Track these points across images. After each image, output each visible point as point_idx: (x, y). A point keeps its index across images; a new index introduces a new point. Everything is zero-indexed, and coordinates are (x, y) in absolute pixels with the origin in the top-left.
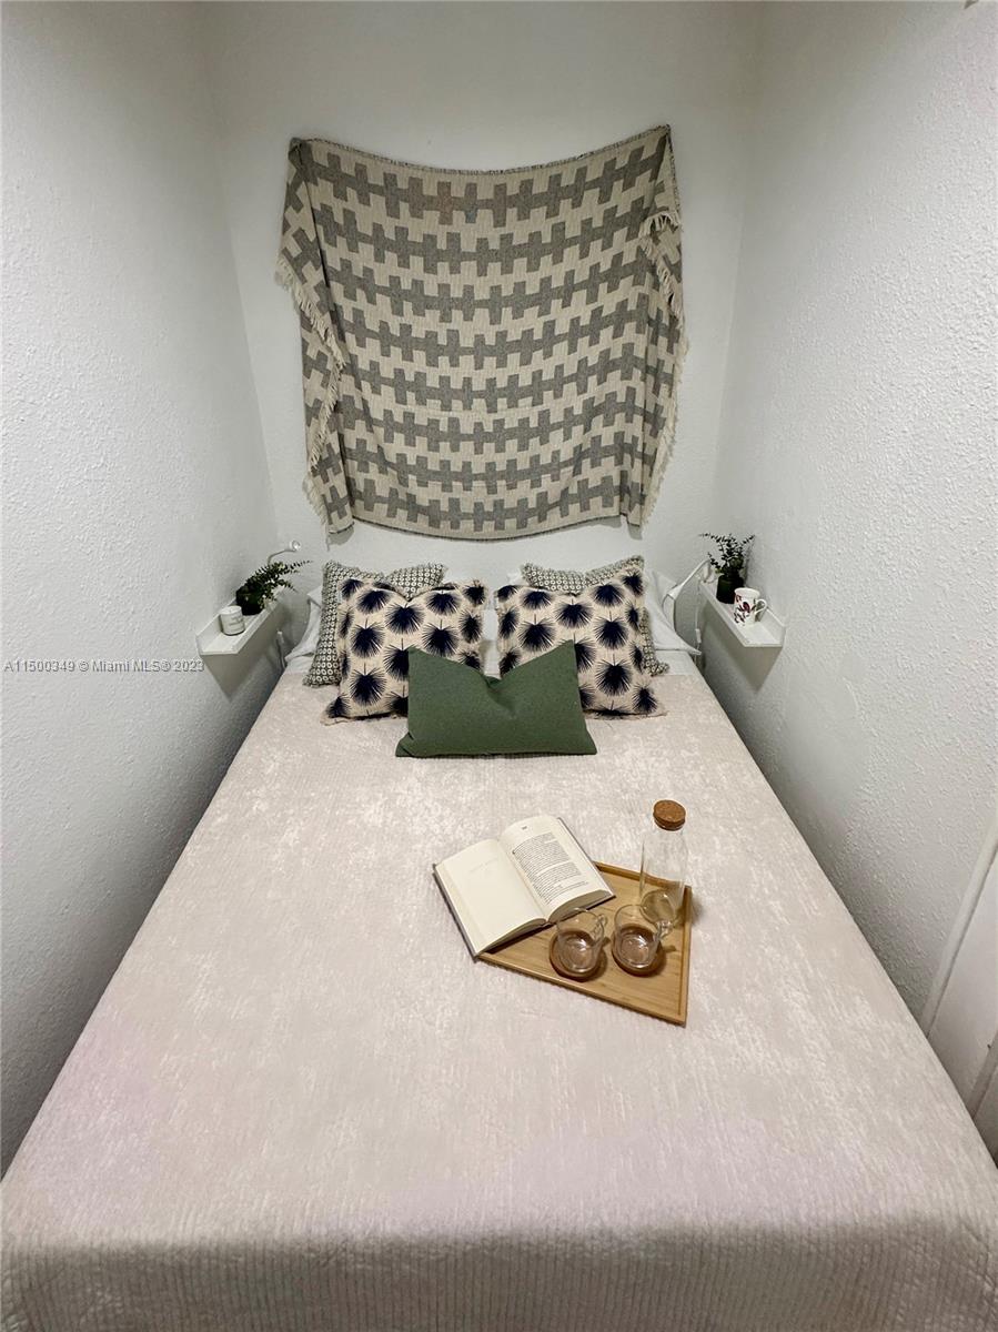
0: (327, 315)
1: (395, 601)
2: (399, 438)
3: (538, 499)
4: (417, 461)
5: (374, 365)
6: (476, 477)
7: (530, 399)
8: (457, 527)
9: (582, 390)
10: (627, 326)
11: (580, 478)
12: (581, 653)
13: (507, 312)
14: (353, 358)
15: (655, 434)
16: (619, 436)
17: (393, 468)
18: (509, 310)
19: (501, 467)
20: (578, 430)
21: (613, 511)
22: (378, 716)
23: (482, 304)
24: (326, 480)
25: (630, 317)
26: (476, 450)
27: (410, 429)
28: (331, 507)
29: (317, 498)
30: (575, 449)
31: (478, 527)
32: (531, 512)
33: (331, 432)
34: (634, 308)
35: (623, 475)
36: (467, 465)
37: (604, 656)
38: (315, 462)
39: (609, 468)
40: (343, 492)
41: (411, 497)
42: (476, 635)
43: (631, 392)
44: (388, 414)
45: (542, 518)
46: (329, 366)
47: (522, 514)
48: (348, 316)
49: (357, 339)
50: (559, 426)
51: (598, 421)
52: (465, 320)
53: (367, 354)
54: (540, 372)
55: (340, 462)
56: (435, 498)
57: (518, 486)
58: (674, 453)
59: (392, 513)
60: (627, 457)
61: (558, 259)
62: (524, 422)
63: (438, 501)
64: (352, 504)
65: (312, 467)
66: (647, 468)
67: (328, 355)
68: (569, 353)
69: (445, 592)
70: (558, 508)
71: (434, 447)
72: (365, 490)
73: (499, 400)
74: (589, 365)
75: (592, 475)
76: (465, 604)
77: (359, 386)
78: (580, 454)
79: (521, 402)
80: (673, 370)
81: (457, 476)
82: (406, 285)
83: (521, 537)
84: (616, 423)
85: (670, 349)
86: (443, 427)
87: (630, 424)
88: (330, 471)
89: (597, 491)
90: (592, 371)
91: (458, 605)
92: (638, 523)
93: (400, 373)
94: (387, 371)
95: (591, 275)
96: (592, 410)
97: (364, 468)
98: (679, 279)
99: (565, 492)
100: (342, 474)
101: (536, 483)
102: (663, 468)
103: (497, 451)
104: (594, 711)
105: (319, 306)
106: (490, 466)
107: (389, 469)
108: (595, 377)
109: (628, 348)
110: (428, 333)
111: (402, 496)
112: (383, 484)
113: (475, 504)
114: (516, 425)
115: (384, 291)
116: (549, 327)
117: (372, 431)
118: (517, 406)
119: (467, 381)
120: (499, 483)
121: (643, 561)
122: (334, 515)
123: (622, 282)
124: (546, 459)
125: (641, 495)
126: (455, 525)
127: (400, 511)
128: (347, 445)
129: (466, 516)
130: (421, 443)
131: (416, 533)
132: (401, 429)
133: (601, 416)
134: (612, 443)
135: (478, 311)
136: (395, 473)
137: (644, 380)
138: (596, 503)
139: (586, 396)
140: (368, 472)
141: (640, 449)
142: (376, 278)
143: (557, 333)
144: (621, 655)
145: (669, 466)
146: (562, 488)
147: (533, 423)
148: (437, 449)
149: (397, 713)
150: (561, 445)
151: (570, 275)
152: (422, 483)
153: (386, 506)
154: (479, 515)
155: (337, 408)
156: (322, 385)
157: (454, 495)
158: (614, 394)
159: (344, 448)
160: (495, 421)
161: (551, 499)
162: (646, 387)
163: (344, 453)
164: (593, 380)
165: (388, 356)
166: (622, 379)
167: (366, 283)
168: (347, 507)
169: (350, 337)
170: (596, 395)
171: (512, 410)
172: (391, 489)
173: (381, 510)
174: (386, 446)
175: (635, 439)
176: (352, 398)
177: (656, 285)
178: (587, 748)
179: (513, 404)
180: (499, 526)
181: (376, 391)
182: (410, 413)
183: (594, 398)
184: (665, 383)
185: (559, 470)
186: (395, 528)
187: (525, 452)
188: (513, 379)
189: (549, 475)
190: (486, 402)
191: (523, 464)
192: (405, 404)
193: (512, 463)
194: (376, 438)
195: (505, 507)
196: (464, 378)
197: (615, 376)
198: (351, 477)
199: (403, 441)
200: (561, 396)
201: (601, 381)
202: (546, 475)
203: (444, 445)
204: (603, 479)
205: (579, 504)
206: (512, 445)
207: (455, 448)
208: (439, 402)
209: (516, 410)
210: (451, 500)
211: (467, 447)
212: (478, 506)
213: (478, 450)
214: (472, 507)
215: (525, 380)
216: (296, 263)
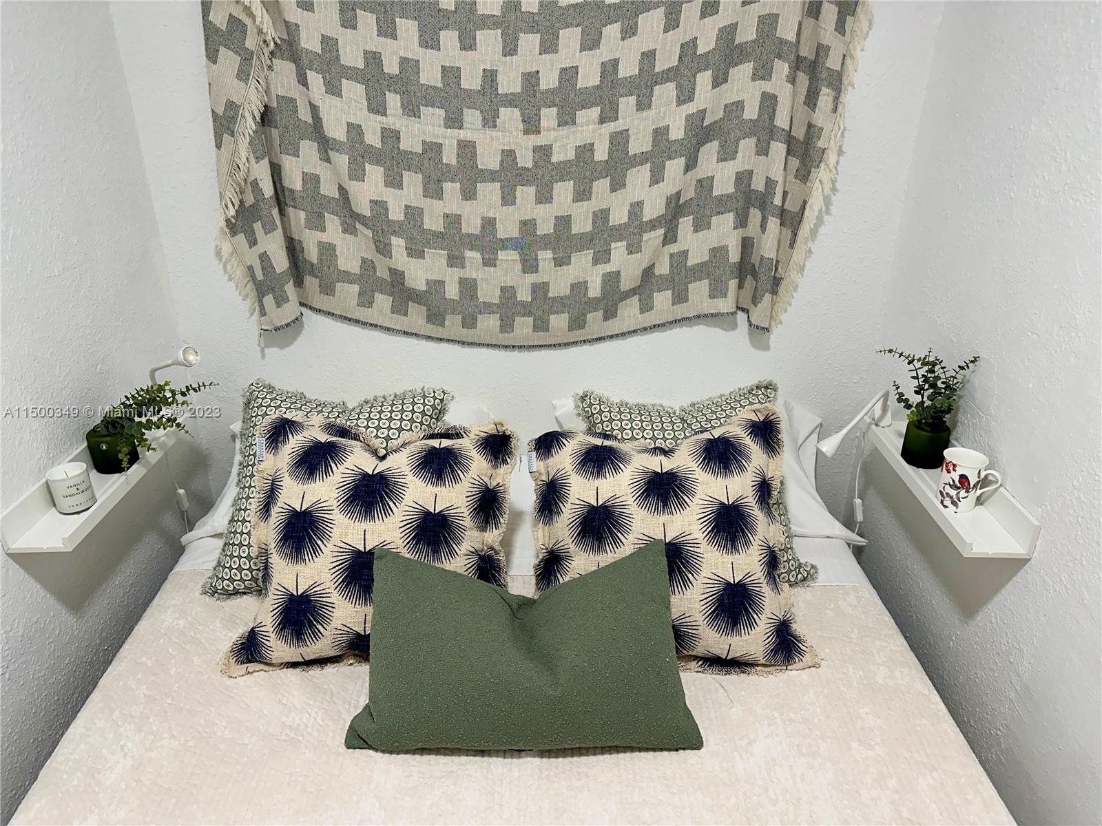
2: (374, 173)
3: (604, 281)
4: (406, 214)
5: (329, 44)
6: (505, 244)
7: (595, 112)
8: (473, 326)
9: (685, 96)
11: (674, 248)
12: (677, 559)
14: (292, 30)
15: (804, 175)
16: (743, 178)
17: (365, 225)
19: (545, 228)
20: (674, 167)
21: (725, 305)
22: (322, 662)
24: (253, 242)
26: (503, 198)
27: (394, 160)
28: (263, 287)
29: (239, 272)
30: (669, 200)
31: (507, 326)
32: (592, 304)
33: (258, 159)
35: (747, 245)
36: (489, 224)
37: (716, 565)
38: (232, 212)
39: (723, 232)
40: (281, 262)
41: (397, 276)
42: (495, 516)
43: (769, 102)
44: (355, 130)
45: (610, 314)
46: (251, 43)
47: (578, 306)
50: (643, 158)
51: (710, 150)
53: (316, 24)
54: (616, 63)
55: (275, 212)
56: (436, 278)
57: (573, 260)
58: (835, 209)
59: (366, 300)
60: (755, 215)
62: (586, 150)
63: (441, 283)
64: (299, 283)
65: (228, 221)
66: (787, 233)
67: (247, 21)
68: (666, 30)
69: (446, 443)
70: (636, 298)
71: (433, 190)
72: (320, 260)
73: (544, 111)
74: (700, 51)
75: (695, 244)
76: (478, 467)
77: (303, 81)
78: (676, 208)
79: (581, 115)
80: (843, 64)
81: (473, 242)
83: (575, 343)
84: (739, 155)
85: (840, 26)
86: (450, 156)
87: (763, 158)
88: (258, 226)
89: (700, 271)
90: (704, 63)
91: (466, 469)
92: (767, 326)
93: (373, 59)
94: (351, 55)
96: (701, 132)
97: (317, 223)
99: (648, 272)
100: (280, 231)
101: (602, 257)
103: (539, 201)
104: (696, 658)
106: (528, 226)
107: (358, 226)
108: (710, 73)
109: (768, 22)
111: (382, 273)
112: (350, 251)
113: (503, 289)
114: (571, 155)
117: (328, 160)
118: (574, 123)
119: (490, 77)
120: (542, 254)
121: (775, 390)
122: (269, 300)
124: (619, 217)
125: (775, 277)
126: (470, 322)
127: (379, 297)
128: (286, 183)
129: (488, 308)
130: (413, 182)
131: (406, 333)
132: (376, 157)
133: (716, 143)
134: (731, 190)
136: (369, 233)
137: (792, 80)
138: (699, 290)
139: (691, 108)
140: (323, 230)
141: (777, 201)
144: (746, 564)
145: (822, 230)
146: (644, 265)
147: (601, 154)
148: (438, 195)
149: (355, 656)
150: (647, 193)
152: (415, 252)
153: (356, 288)
154: (508, 307)
155: (266, 118)
157: (469, 273)
158: (740, 105)
159: (283, 188)
161: (625, 285)
162: (794, 94)
163: (281, 197)
164: (704, 80)
165: (353, 27)
166: (753, 79)
168: (290, 288)
170: (709, 106)
171: (565, 131)
172: (364, 261)
173: (348, 293)
174: (353, 187)
175: (770, 183)
176: (293, 100)
178: (688, 738)
179: (567, 119)
180: (541, 325)
181: (333, 89)
182: (392, 131)
183: (705, 110)
184: (827, 87)
185: (641, 236)
186: (371, 325)
187: (585, 203)
188: (569, 75)
189: (624, 243)
190: (522, 115)
191: (582, 224)
192: (384, 114)
193: (563, 222)
194: (336, 173)
195: (550, 295)
196: (484, 70)
197: (742, 73)
198: (296, 237)
199: (381, 180)
200: (650, 106)
201: (719, 80)
202: (619, 244)
203: (451, 189)
204: (713, 251)
205: (670, 292)
206: (564, 191)
207: (469, 194)
208: (442, 112)
209: (573, 129)
210: (462, 281)
211: (489, 193)
212: (508, 292)
213: (508, 199)
214: (498, 293)
215: (589, 77)
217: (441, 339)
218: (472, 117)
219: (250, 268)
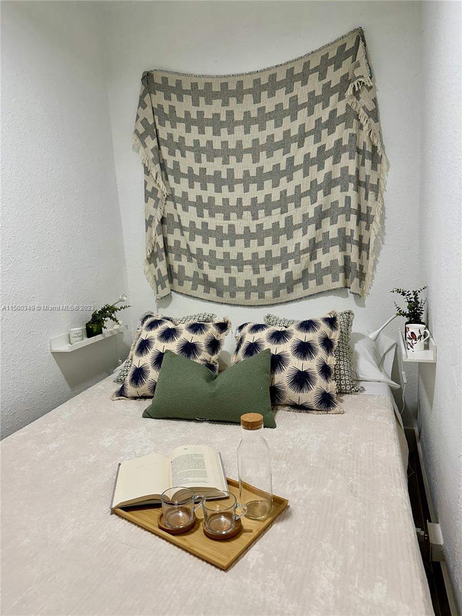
0: (158, 166)
2: (199, 239)
3: (286, 276)
4: (210, 253)
5: (185, 194)
6: (246, 263)
7: (279, 210)
8: (234, 296)
9: (314, 201)
10: (343, 155)
11: (316, 262)
13: (263, 155)
14: (172, 190)
15: (367, 227)
16: (342, 231)
17: (194, 258)
18: (264, 153)
19: (262, 255)
20: (311, 228)
22: (145, 397)
23: (247, 151)
24: (156, 266)
25: (345, 149)
26: (245, 245)
27: (206, 233)
28: (159, 282)
29: (151, 278)
30: (310, 241)
31: (248, 296)
32: (282, 286)
33: (158, 235)
34: (347, 143)
35: (347, 259)
36: (240, 255)
37: (295, 363)
38: (149, 254)
39: (335, 253)
40: (164, 272)
41: (205, 276)
43: (348, 199)
44: (192, 224)
45: (290, 290)
46: (159, 196)
47: (276, 286)
48: (170, 165)
49: (175, 178)
50: (299, 226)
51: (326, 221)
52: (237, 162)
53: (181, 188)
54: (285, 191)
55: (164, 254)
56: (220, 277)
57: (273, 268)
59: (194, 288)
60: (348, 245)
61: (294, 118)
62: (276, 224)
63: (222, 279)
64: (171, 282)
65: (148, 258)
66: (363, 252)
67: (158, 189)
68: (304, 177)
70: (301, 284)
71: (219, 244)
72: (179, 272)
73: (259, 211)
74: (318, 184)
75: (323, 259)
76: (213, 331)
77: (175, 207)
78: (314, 246)
79: (273, 212)
80: (378, 182)
81: (234, 263)
82: (203, 144)
83: (277, 304)
84: (339, 221)
85: (374, 167)
87: (348, 222)
88: (157, 260)
89: (327, 270)
90: (319, 187)
91: (207, 331)
92: (358, 292)
93: (199, 198)
94: (192, 198)
95: (316, 125)
96: (321, 215)
97: (178, 258)
98: (376, 120)
99: (305, 272)
100: (165, 261)
101: (285, 266)
102: (377, 252)
103: (259, 245)
105: (153, 160)
106: (255, 255)
107: (193, 259)
108: (322, 191)
109: (345, 170)
110: (215, 172)
111: (201, 276)
112: (190, 268)
113: (246, 281)
114: (271, 227)
115: (190, 149)
116: (290, 161)
117: (183, 235)
118: (271, 215)
119: (240, 200)
120: (261, 266)
122: (160, 287)
123: (337, 128)
124: (291, 249)
125: (361, 273)
126: (233, 295)
127: (199, 286)
128: (168, 244)
129: (240, 289)
130: (212, 241)
131: (209, 301)
132: (199, 232)
133: (329, 218)
134: (336, 236)
135: (245, 155)
136: (196, 260)
137: (357, 190)
138: (327, 278)
139: (316, 205)
140: (181, 261)
142: (186, 141)
143: (295, 165)
146: (303, 268)
147: (282, 225)
148: (221, 245)
150: (301, 239)
151: (302, 127)
152: (212, 267)
153: (191, 283)
154: (248, 288)
155: (163, 221)
156: (154, 207)
157: (233, 275)
158: (337, 202)
159: (167, 246)
160: (257, 225)
161: (295, 277)
162: (358, 195)
163: (166, 249)
164: (320, 193)
165: (193, 188)
166: (341, 192)
167: (180, 146)
168: (167, 282)
169: (171, 178)
170: (323, 203)
171: (268, 218)
172: (195, 272)
173: (188, 285)
174: (190, 243)
175: (352, 231)
176: (172, 215)
177: (361, 127)
178: (270, 424)
179: (268, 213)
180: (262, 296)
181: (185, 209)
182: (205, 223)
183: (322, 205)
184: (371, 191)
185: (300, 256)
186: (196, 297)
187: (277, 245)
188: (268, 197)
189: (293, 260)
190: (252, 213)
191: (276, 253)
192: (203, 217)
193: (269, 253)
194: (186, 239)
195: (265, 283)
196: (237, 198)
197: (336, 191)
198: (171, 264)
199: (201, 240)
200: (300, 206)
201: (327, 193)
202: (291, 260)
203: (226, 243)
204: (332, 262)
205: (315, 280)
206: (268, 241)
207: (232, 244)
208: (223, 215)
209: (271, 217)
210: (230, 279)
211: (240, 243)
212: (248, 282)
213: (247, 245)
214: (244, 282)
215: (276, 197)
216: (141, 137)
217: (222, 303)
218: (233, 216)
219: (155, 276)
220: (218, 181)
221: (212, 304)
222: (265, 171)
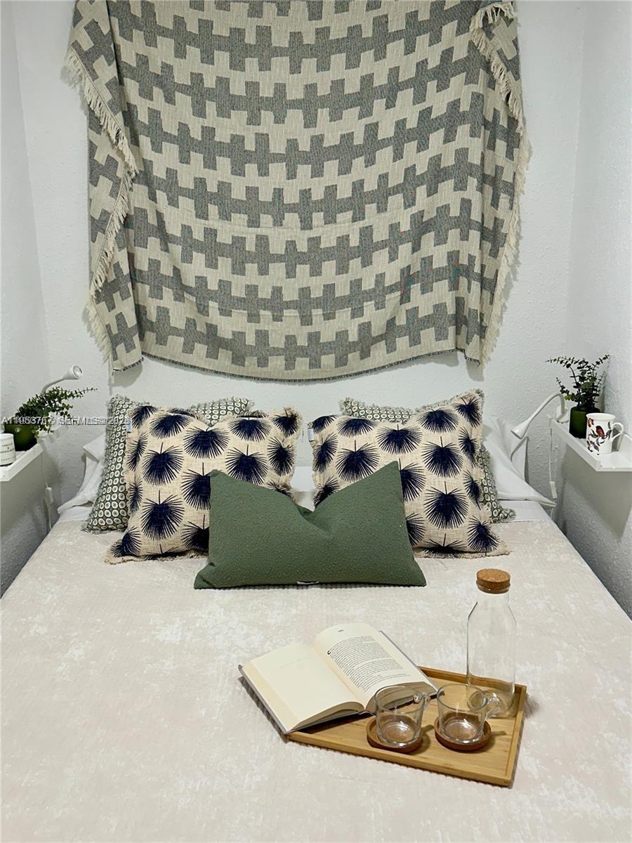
0: (120, 115)
1: (195, 425)
2: (199, 258)
3: (360, 330)
4: (220, 286)
5: (171, 173)
6: (289, 305)
7: (349, 214)
8: (266, 365)
9: (409, 203)
10: (460, 129)
11: (409, 306)
12: (408, 479)
13: (323, 114)
14: (147, 165)
15: (494, 253)
16: (453, 256)
17: (191, 294)
18: (326, 111)
19: (317, 293)
20: (405, 249)
21: (448, 344)
22: (172, 554)
23: (295, 104)
24: (111, 307)
25: (463, 118)
26: (287, 273)
27: (212, 248)
28: (116, 339)
29: (100, 330)
30: (402, 272)
31: (290, 364)
32: (352, 347)
33: (120, 248)
34: (467, 109)
35: (459, 302)
36: (277, 291)
37: (434, 482)
38: (100, 284)
39: (442, 293)
40: (131, 321)
41: (212, 329)
43: (466, 205)
44: (187, 229)
45: (365, 354)
46: (120, 173)
47: (341, 348)
48: (143, 117)
49: (153, 143)
50: (383, 244)
51: (428, 239)
52: (276, 122)
53: (164, 160)
54: (361, 183)
55: (130, 285)
56: (240, 330)
57: (337, 315)
58: (519, 277)
59: (188, 348)
60: (463, 281)
61: (380, 55)
62: (344, 240)
63: (243, 334)
64: (142, 337)
65: (97, 291)
66: (487, 294)
67: (119, 160)
68: (394, 161)
70: (383, 343)
71: (239, 269)
72: (158, 320)
73: (314, 215)
74: (418, 173)
75: (423, 302)
76: (275, 432)
77: (153, 197)
78: (408, 278)
79: (340, 217)
80: (514, 179)
81: (265, 304)
82: (210, 82)
83: (340, 377)
84: (449, 240)
85: (510, 154)
86: (250, 246)
87: (465, 242)
88: (117, 296)
89: (428, 321)
90: (420, 180)
91: (267, 432)
92: (478, 359)
93: (200, 182)
94: (186, 180)
95: (417, 72)
96: (421, 226)
97: (157, 293)
98: (517, 76)
99: (391, 323)
100: (132, 298)
101: (357, 313)
102: (506, 292)
104: (424, 548)
105: (111, 105)
106: (305, 292)
107: (186, 295)
108: (425, 186)
109: (462, 154)
110: (233, 137)
111: (201, 328)
112: (179, 313)
113: (287, 337)
114: (334, 243)
115: (184, 89)
116: (372, 130)
117: (167, 250)
118: (335, 222)
119: (279, 193)
120: (314, 312)
122: (121, 348)
123: (453, 80)
124: (368, 284)
125: (481, 326)
126: (263, 362)
127: (197, 345)
128: (138, 266)
129: (276, 352)
130: (225, 264)
131: (217, 372)
132: (200, 247)
133: (433, 234)
134: (445, 264)
135: (290, 112)
136: (194, 298)
137: (481, 189)
138: (428, 335)
139: (414, 210)
140: (161, 298)
141: (477, 269)
142: (175, 74)
143: (380, 137)
144: (455, 483)
145: (512, 292)
146: (388, 318)
147: (354, 241)
148: (242, 272)
149: (196, 550)
150: (387, 267)
151: (394, 72)
152: (225, 312)
153: (182, 340)
154: (291, 350)
155: (127, 222)
156: (111, 195)
157: (262, 326)
158: (447, 207)
159: (135, 269)
160: (310, 240)
161: (375, 331)
162: (483, 198)
163: (134, 275)
164: (421, 191)
165: (188, 163)
166: (455, 190)
167: (165, 81)
168: (136, 338)
169: (145, 141)
170: (426, 209)
171: (329, 227)
172: (188, 320)
173: (176, 342)
174: (184, 267)
175: (471, 258)
176: (145, 211)
177: (492, 83)
179: (330, 220)
180: (315, 364)
181: (173, 202)
182: (211, 230)
183: (423, 211)
184: (504, 193)
185: (385, 297)
186: (191, 366)
187: (344, 275)
188: (331, 191)
189: (373, 302)
190: (300, 217)
191: (342, 290)
192: (207, 219)
193: (330, 289)
194: (173, 259)
195: (321, 341)
196: (275, 189)
197: (447, 186)
198: (141, 303)
199: (204, 263)
200: (386, 210)
201: (432, 191)
202: (369, 303)
203: (251, 268)
204: (436, 307)
205: (408, 337)
206: (329, 267)
207: (263, 271)
208: (246, 217)
209: (334, 226)
210: (257, 332)
211: (277, 270)
212: (290, 339)
213: (291, 274)
214: (284, 340)
215: (344, 192)
216: (87, 58)
217: (242, 376)
218: (266, 220)
219: (108, 326)
220: (237, 152)
221: (221, 379)
222: (326, 144)
